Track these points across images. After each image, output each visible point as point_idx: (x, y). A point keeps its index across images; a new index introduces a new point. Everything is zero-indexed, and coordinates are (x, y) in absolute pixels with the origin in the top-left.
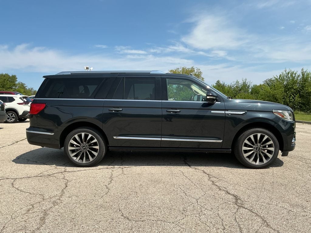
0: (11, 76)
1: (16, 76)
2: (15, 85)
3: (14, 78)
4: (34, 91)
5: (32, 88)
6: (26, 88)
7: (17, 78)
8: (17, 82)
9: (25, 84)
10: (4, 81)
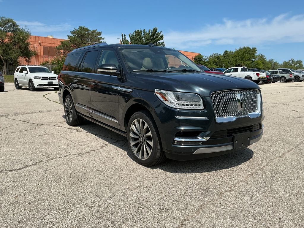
0: (251, 48)
1: (256, 48)
2: (254, 57)
3: (254, 50)
4: (274, 62)
5: (272, 60)
6: (266, 59)
7: (256, 51)
8: (256, 55)
9: (264, 56)
10: (243, 54)
